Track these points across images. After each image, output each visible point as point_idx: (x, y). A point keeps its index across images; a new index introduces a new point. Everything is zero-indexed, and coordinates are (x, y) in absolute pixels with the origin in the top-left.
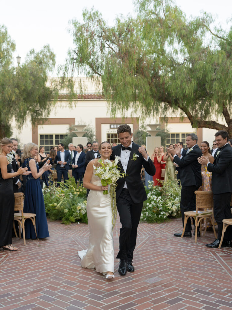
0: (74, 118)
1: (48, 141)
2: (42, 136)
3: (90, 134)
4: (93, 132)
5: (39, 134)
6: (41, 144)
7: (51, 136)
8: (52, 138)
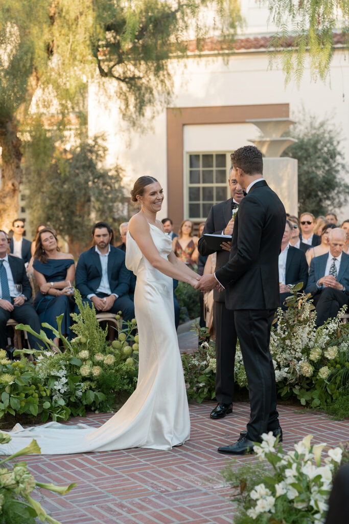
0: (287, 105)
1: (212, 171)
2: (194, 158)
3: (326, 149)
4: (335, 143)
5: (187, 153)
6: (191, 182)
7: (221, 157)
8: (224, 165)
